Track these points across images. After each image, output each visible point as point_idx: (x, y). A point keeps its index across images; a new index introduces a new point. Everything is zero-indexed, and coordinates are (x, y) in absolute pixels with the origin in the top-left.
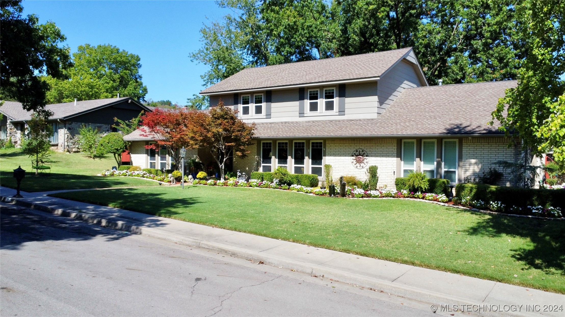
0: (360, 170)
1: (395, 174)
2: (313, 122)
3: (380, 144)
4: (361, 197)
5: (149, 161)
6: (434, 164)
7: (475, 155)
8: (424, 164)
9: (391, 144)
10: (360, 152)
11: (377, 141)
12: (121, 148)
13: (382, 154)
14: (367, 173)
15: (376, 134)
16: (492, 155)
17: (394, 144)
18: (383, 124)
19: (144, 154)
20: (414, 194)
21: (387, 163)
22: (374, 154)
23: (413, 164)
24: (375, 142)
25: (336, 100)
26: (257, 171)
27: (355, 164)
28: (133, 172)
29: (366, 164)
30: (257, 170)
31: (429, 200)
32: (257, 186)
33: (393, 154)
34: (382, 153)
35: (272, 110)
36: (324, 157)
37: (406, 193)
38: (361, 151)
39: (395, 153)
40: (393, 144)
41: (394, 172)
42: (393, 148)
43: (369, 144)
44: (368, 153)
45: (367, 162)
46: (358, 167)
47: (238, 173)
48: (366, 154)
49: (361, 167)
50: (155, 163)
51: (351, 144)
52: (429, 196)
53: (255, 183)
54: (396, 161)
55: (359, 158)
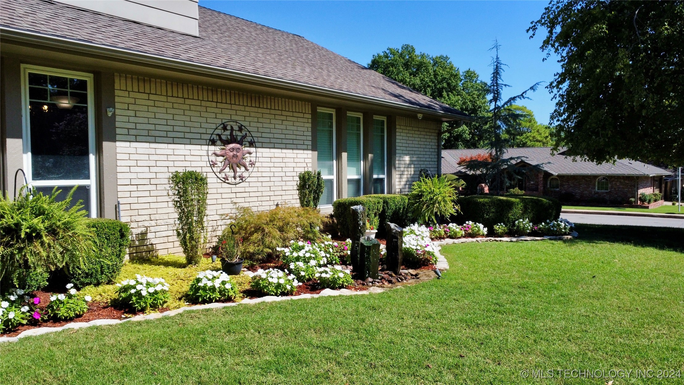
0: (235, 189)
3: (281, 112)
6: (360, 164)
7: (407, 149)
10: (232, 129)
11: (274, 103)
13: (284, 141)
16: (421, 150)
22: (268, 140)
23: (333, 166)
24: (269, 106)
27: (221, 170)
29: (251, 169)
33: (305, 142)
34: (284, 136)
36: (106, 146)
38: (236, 128)
39: (308, 138)
43: (256, 110)
44: (253, 134)
45: (251, 163)
46: (231, 180)
48: (249, 139)
49: (238, 180)
51: (208, 104)
54: (311, 161)
55: (233, 149)
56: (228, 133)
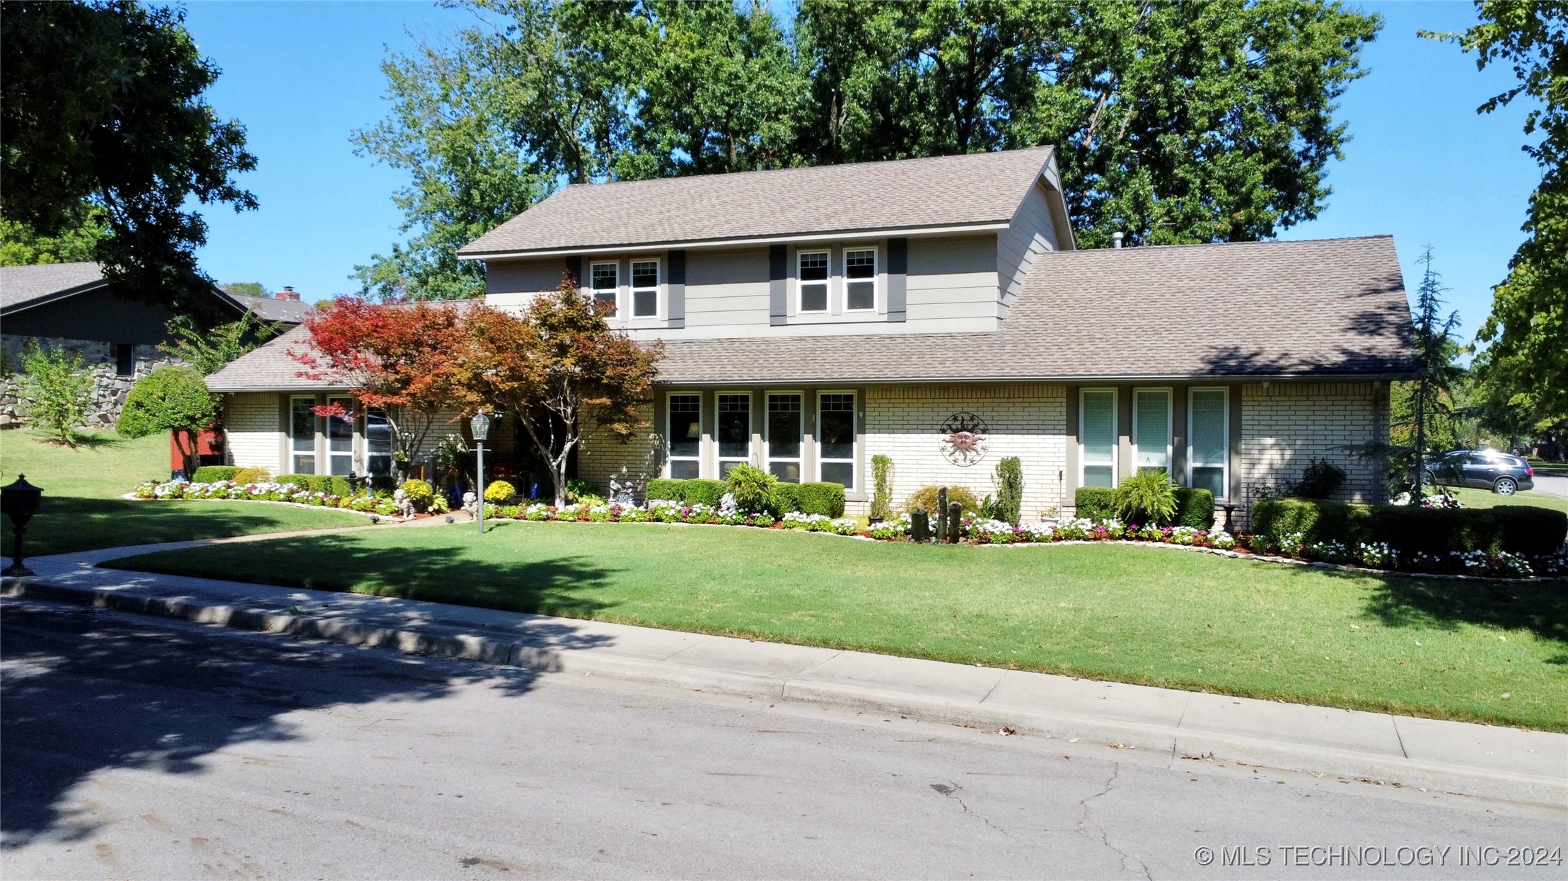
0: (965, 470)
1: (1064, 477)
2: (815, 339)
3: (1021, 400)
4: (1006, 542)
5: (292, 453)
6: (1166, 452)
7: (1273, 428)
8: (1139, 450)
9: (1052, 400)
10: (963, 420)
11: (1012, 393)
12: (204, 416)
13: (1026, 427)
14: (995, 476)
15: (1014, 373)
16: (1316, 428)
17: (1060, 400)
18: (1021, 346)
19: (273, 430)
20: (1140, 530)
21: (1040, 450)
22: (1005, 427)
23: (1111, 452)
24: (1007, 396)
25: (880, 281)
26: (656, 476)
27: (951, 455)
28: (249, 485)
29: (983, 454)
30: (657, 473)
31: (1183, 543)
32: (678, 520)
33: (1057, 427)
34: (1025, 423)
35: (688, 306)
36: (859, 437)
37: (1119, 527)
38: (967, 417)
39: (1061, 422)
40: (1057, 400)
41: (1061, 472)
42: (1057, 409)
43: (991, 400)
44: (987, 423)
45: (984, 449)
46: (960, 462)
47: (612, 482)
48: (982, 427)
49: (968, 462)
50: (312, 457)
51: (940, 401)
52: (1183, 534)
53: (673, 512)
54: (1065, 445)
55: (963, 437)
56: (959, 423)
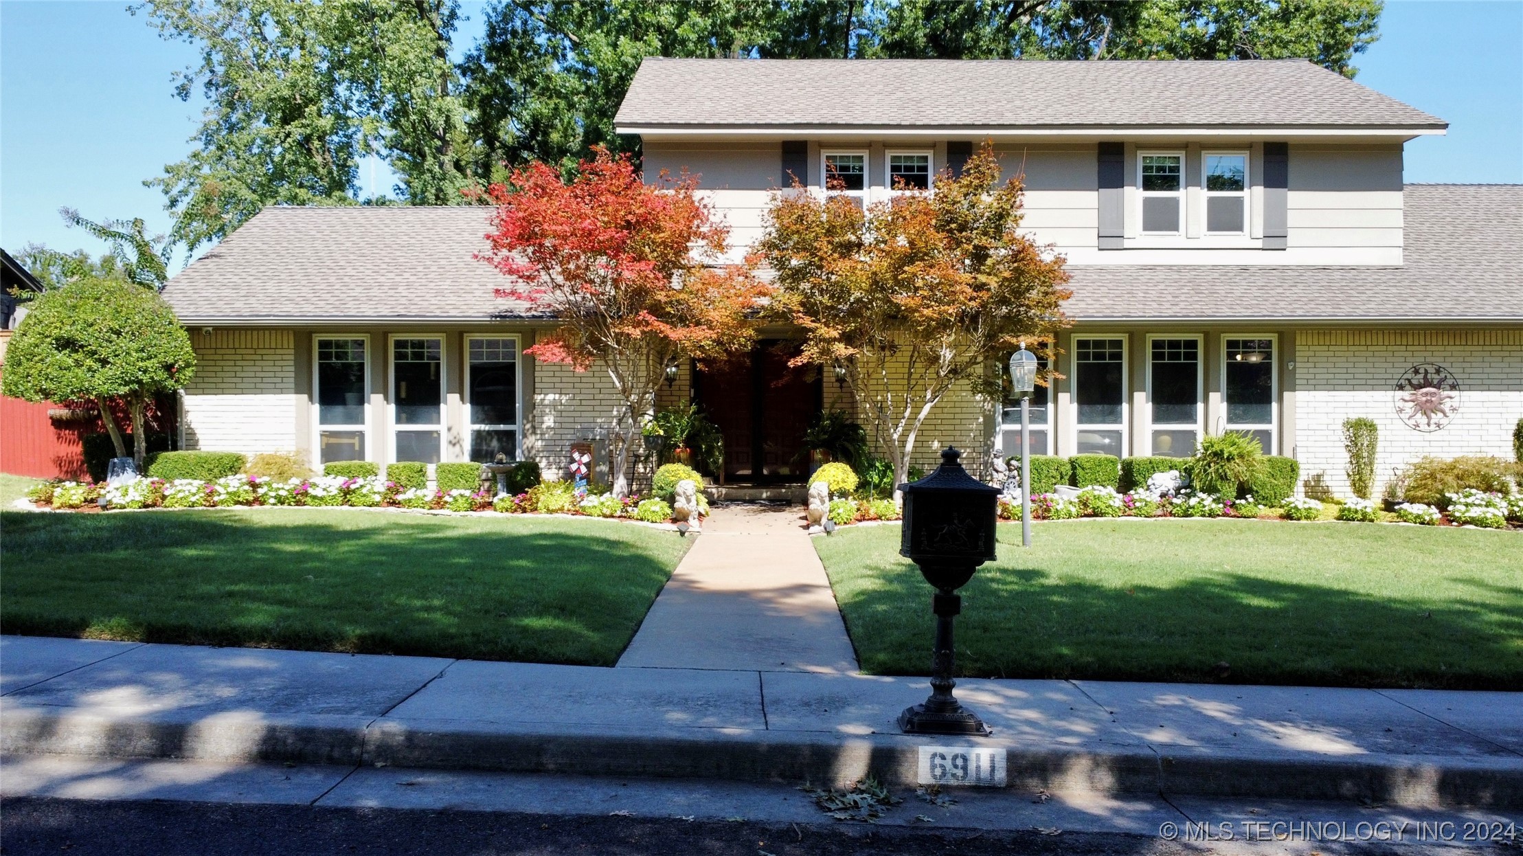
0: (1430, 436)
3: (1499, 348)
5: (317, 428)
10: (1426, 372)
11: (1488, 339)
22: (1479, 382)
24: (1481, 342)
25: (1252, 197)
27: (1410, 417)
28: (289, 481)
29: (1452, 416)
30: (987, 449)
36: (1281, 395)
38: (1431, 370)
43: (1461, 348)
44: (1457, 376)
45: (1453, 409)
46: (1423, 427)
48: (1450, 382)
49: (1433, 427)
51: (1396, 348)
55: (1426, 394)
56: (1421, 376)
